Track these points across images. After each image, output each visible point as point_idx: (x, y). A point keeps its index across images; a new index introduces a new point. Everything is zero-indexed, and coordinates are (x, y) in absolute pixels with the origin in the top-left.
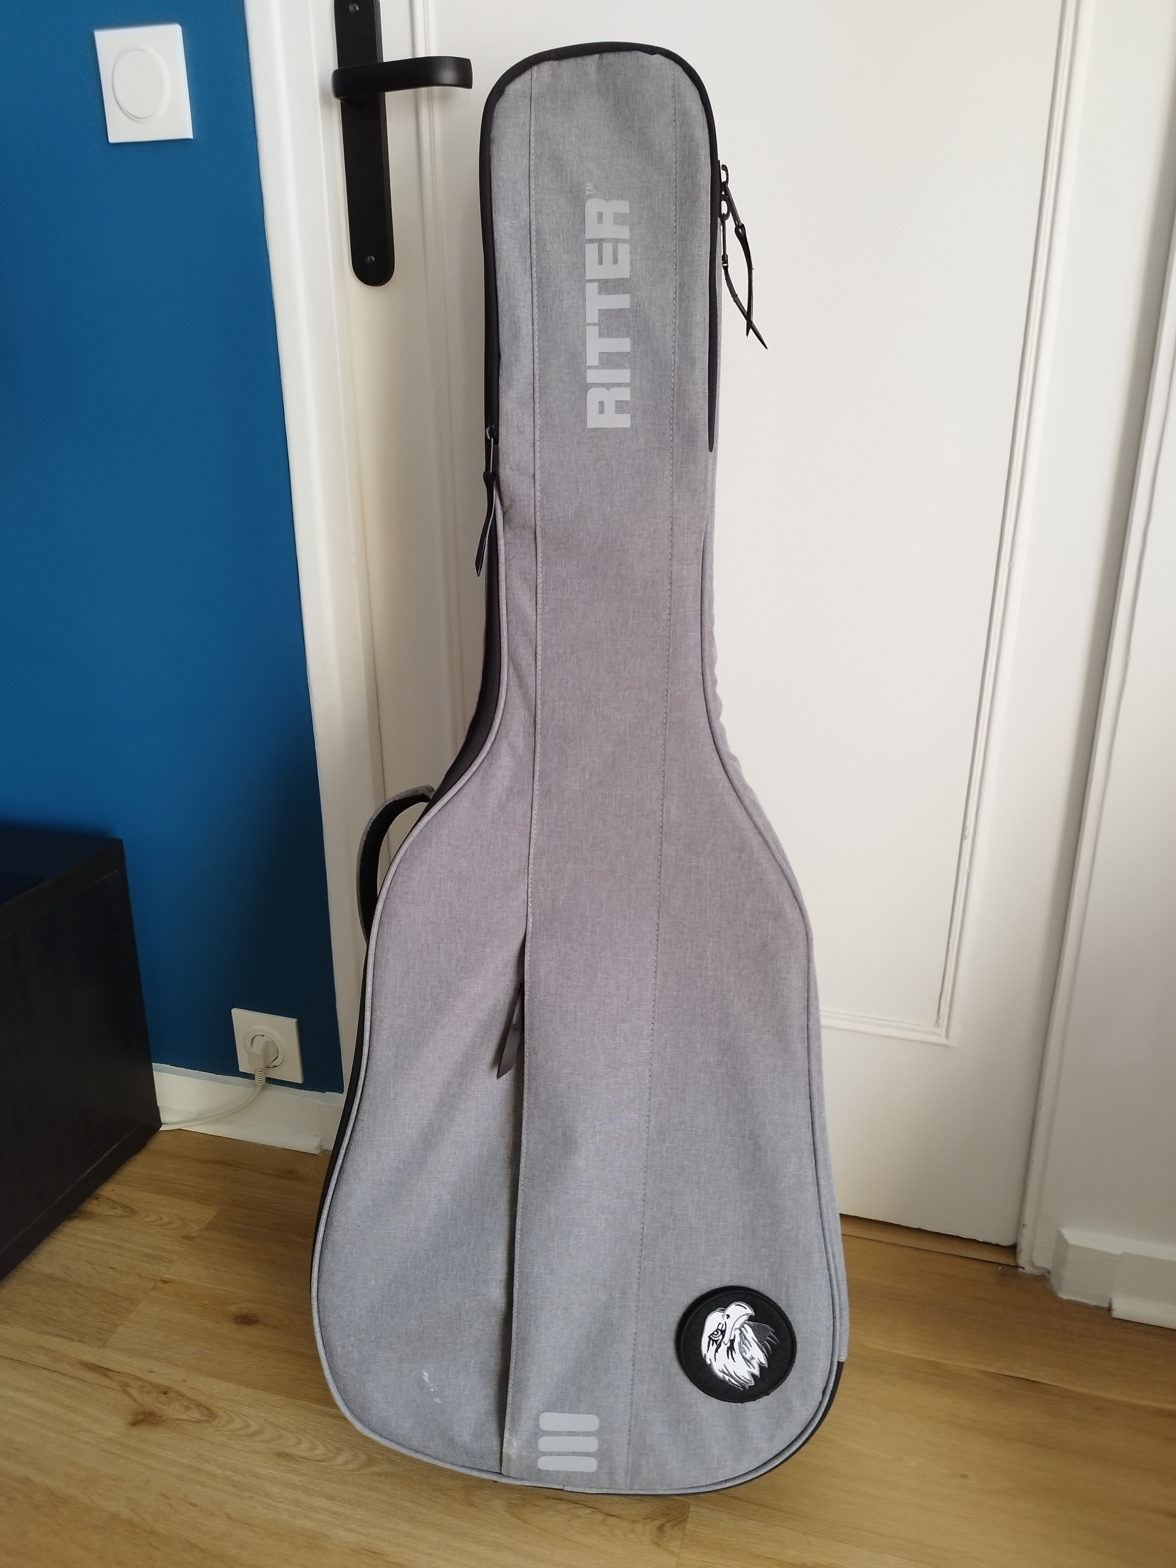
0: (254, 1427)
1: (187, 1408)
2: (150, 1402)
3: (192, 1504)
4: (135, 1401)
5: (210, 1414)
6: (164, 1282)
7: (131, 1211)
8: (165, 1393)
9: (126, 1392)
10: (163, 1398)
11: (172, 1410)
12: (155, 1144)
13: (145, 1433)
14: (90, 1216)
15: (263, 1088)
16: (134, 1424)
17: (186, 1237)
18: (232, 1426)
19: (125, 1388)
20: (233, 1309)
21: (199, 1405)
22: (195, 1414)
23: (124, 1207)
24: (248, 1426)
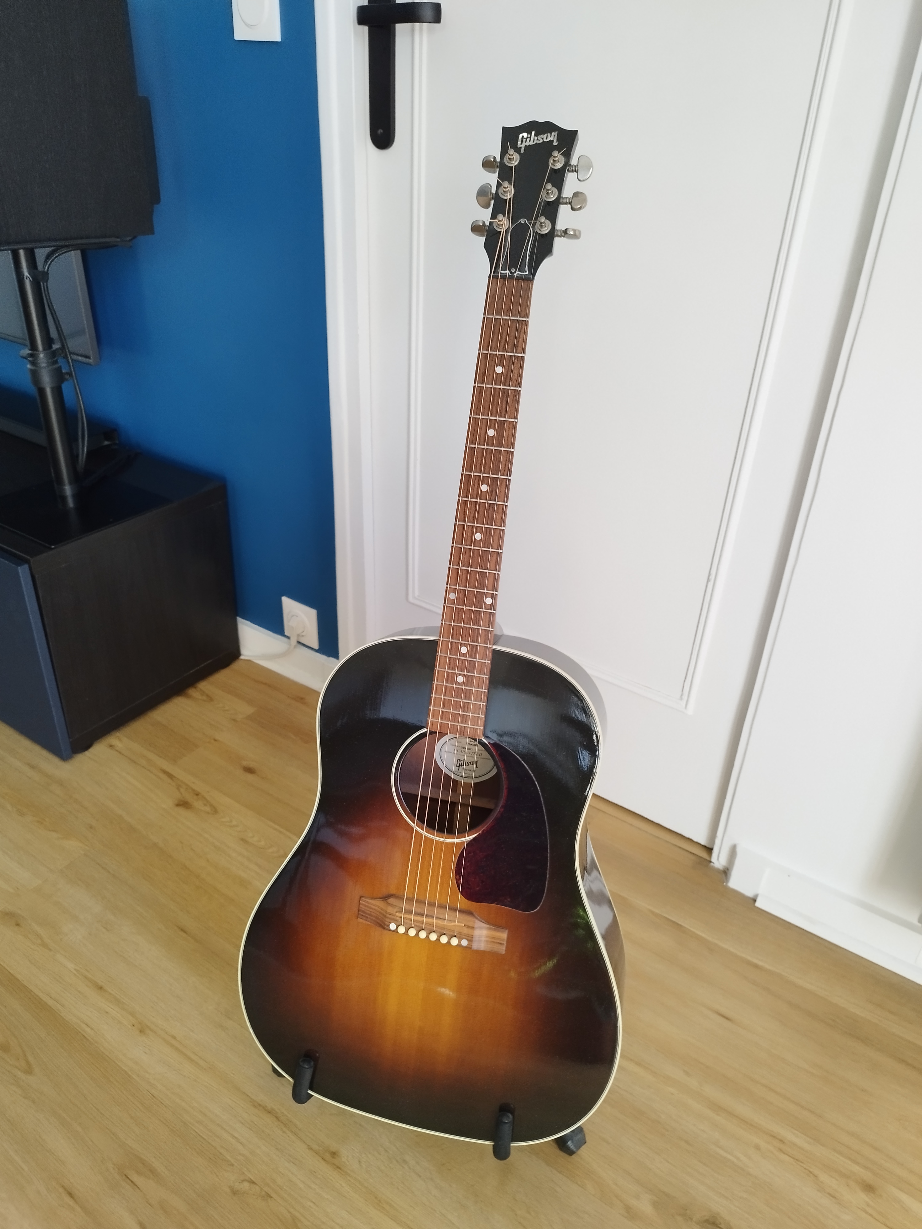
0: (234, 823)
1: (205, 805)
2: (189, 797)
3: (192, 850)
4: (181, 794)
5: (215, 811)
6: (215, 740)
7: (210, 699)
8: (197, 795)
9: (179, 790)
10: (195, 797)
11: (198, 804)
12: (235, 666)
13: (181, 810)
14: (189, 697)
15: (295, 647)
16: (178, 805)
17: (234, 720)
18: (223, 820)
19: (178, 787)
20: (245, 763)
21: (212, 806)
22: (208, 809)
23: (208, 696)
24: (231, 821)
